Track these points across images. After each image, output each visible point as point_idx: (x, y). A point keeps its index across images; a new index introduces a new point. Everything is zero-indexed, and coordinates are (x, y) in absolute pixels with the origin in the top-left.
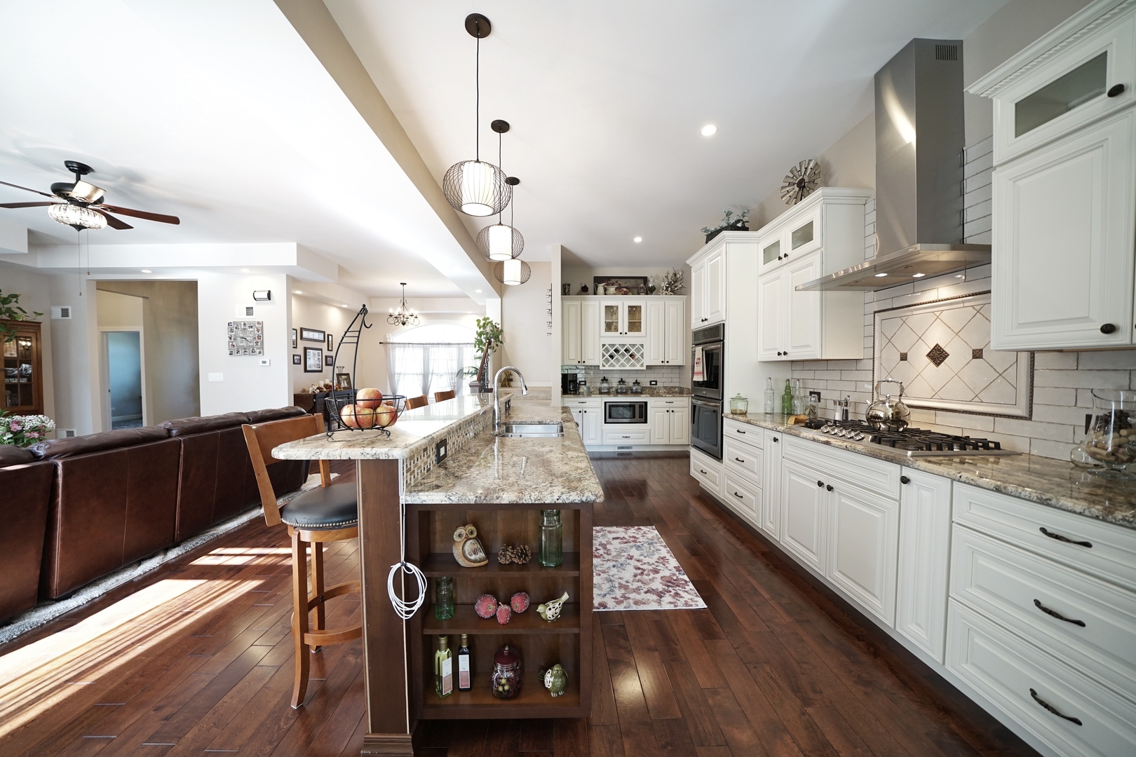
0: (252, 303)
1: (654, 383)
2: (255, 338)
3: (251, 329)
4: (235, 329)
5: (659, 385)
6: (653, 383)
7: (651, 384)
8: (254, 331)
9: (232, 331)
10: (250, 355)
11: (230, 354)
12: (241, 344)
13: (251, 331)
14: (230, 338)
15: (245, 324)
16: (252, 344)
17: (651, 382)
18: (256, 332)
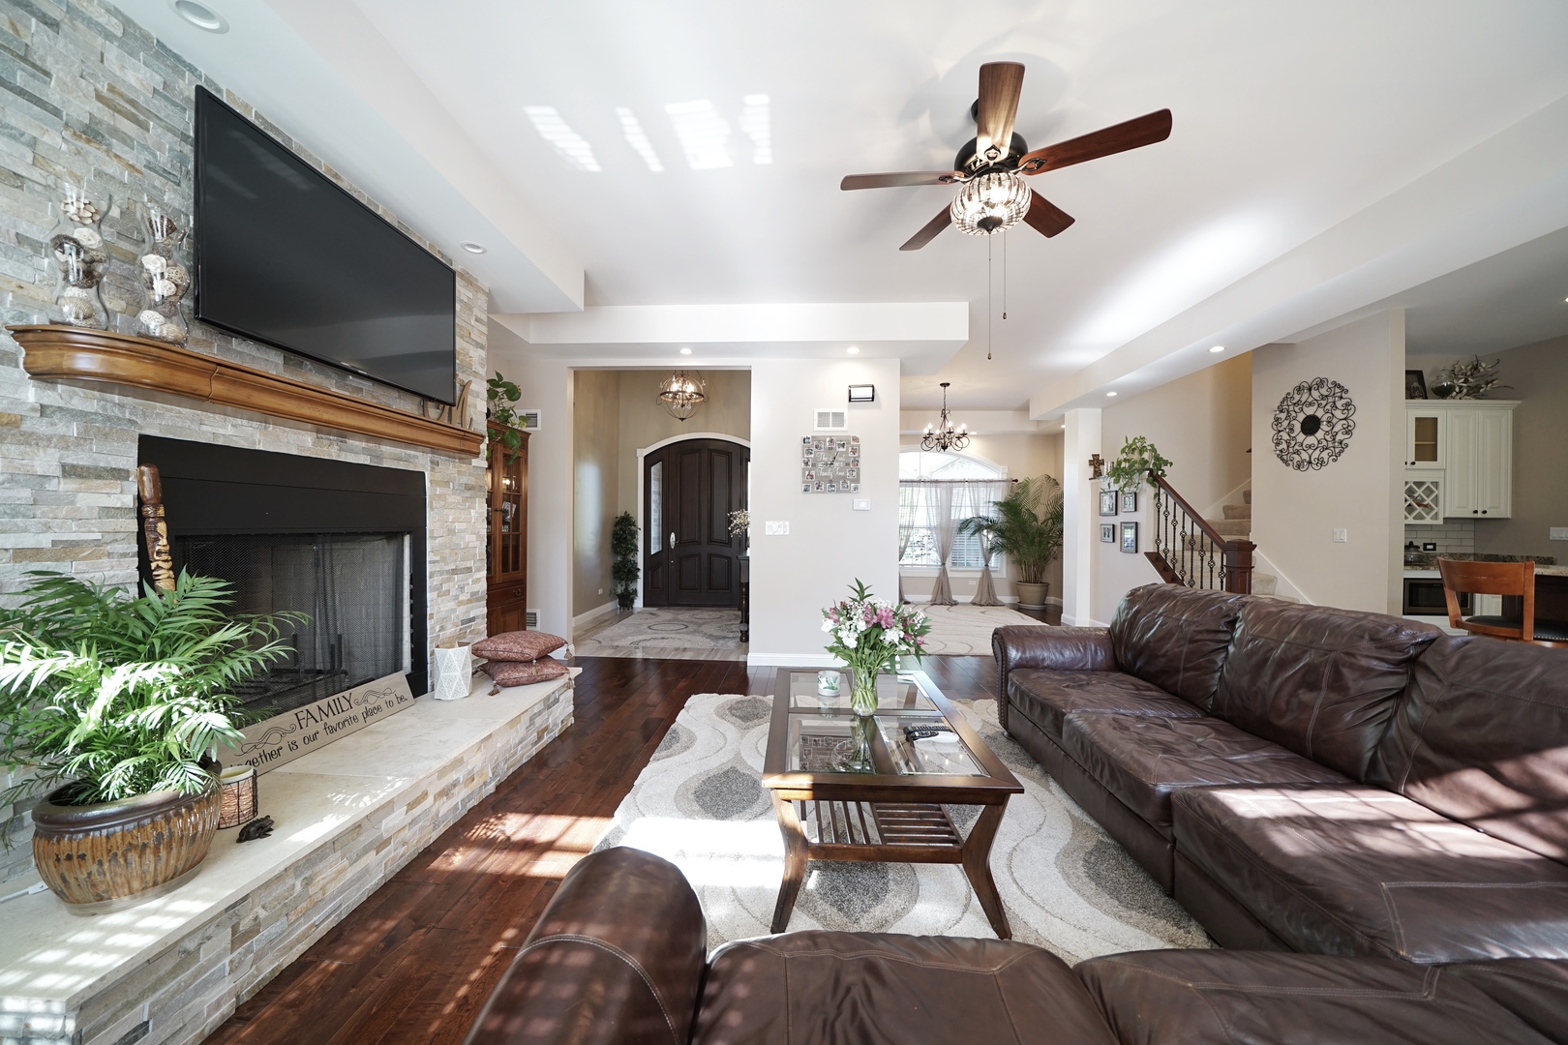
0: (843, 406)
1: (1431, 547)
2: (848, 464)
3: (841, 449)
4: (814, 449)
5: (1439, 550)
6: (1429, 547)
7: (1425, 549)
8: (846, 452)
9: (809, 452)
10: (839, 491)
11: (806, 490)
12: (826, 474)
13: (843, 452)
14: (807, 464)
15: (831, 441)
16: (842, 474)
17: (1425, 545)
18: (851, 454)
